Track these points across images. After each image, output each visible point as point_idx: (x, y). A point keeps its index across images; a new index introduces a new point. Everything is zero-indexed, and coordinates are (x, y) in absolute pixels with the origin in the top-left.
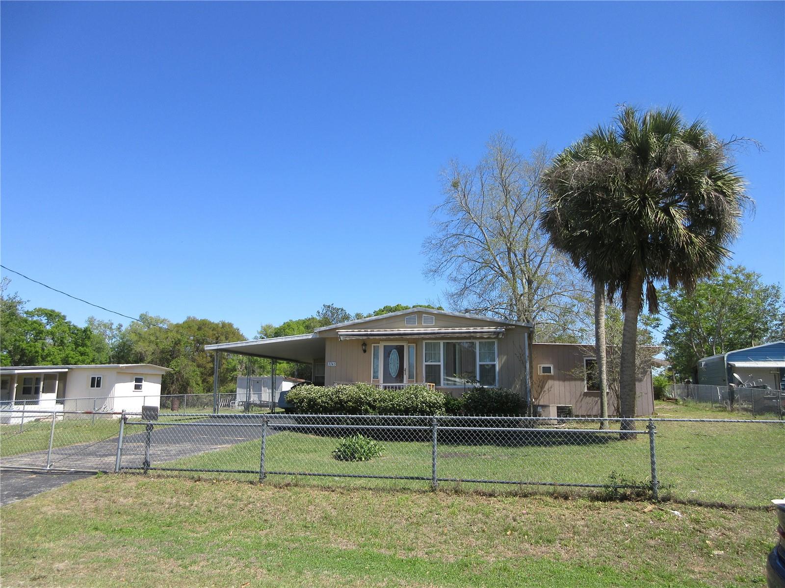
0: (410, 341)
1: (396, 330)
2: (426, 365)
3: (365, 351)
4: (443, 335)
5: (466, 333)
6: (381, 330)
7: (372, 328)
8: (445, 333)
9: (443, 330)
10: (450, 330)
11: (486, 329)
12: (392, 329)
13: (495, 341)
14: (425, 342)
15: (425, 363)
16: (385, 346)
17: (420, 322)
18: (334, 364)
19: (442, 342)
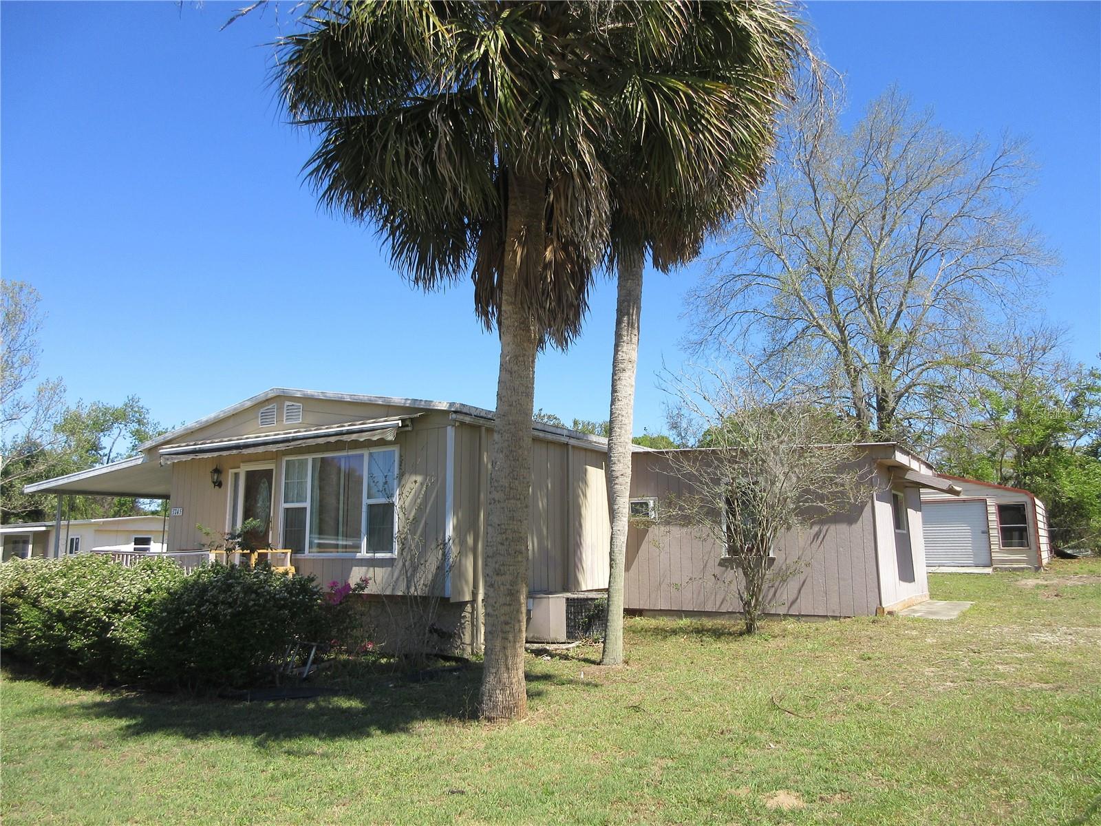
2: (287, 510)
3: (218, 484)
4: (300, 442)
8: (303, 439)
11: (368, 424)
13: (396, 450)
14: (285, 461)
15: (283, 505)
16: (247, 472)
17: (281, 419)
18: (179, 512)
19: (311, 459)
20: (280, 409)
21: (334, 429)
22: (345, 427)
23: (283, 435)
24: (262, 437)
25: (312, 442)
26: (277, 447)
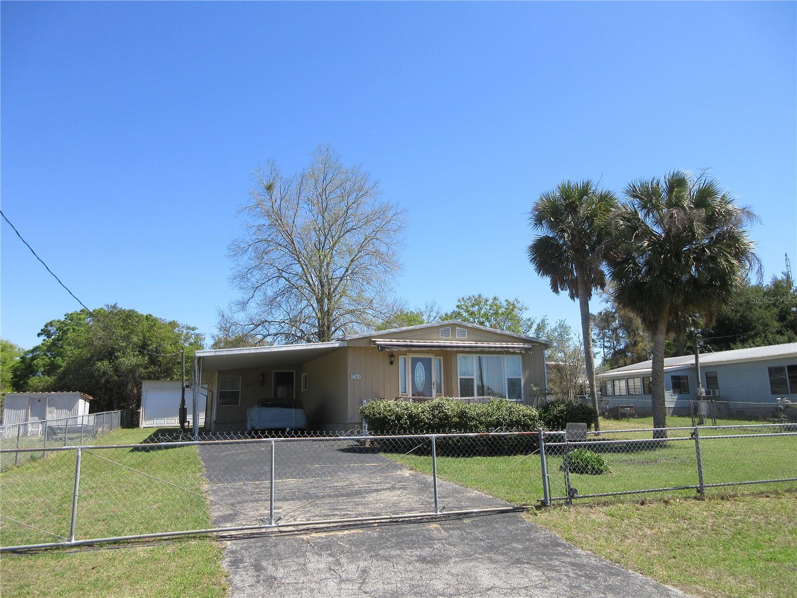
0: (437, 354)
1: (430, 341)
2: (461, 380)
3: (392, 363)
4: (481, 349)
5: (500, 347)
6: (421, 341)
7: (411, 338)
8: (482, 347)
9: (480, 344)
10: (485, 344)
11: (516, 345)
12: (432, 341)
13: (520, 357)
14: (459, 356)
15: (459, 377)
16: (412, 358)
17: (454, 335)
18: (358, 377)
19: (475, 357)
20: (453, 330)
21: (498, 345)
22: (504, 345)
23: (467, 344)
24: (455, 343)
25: (487, 350)
26: (466, 349)
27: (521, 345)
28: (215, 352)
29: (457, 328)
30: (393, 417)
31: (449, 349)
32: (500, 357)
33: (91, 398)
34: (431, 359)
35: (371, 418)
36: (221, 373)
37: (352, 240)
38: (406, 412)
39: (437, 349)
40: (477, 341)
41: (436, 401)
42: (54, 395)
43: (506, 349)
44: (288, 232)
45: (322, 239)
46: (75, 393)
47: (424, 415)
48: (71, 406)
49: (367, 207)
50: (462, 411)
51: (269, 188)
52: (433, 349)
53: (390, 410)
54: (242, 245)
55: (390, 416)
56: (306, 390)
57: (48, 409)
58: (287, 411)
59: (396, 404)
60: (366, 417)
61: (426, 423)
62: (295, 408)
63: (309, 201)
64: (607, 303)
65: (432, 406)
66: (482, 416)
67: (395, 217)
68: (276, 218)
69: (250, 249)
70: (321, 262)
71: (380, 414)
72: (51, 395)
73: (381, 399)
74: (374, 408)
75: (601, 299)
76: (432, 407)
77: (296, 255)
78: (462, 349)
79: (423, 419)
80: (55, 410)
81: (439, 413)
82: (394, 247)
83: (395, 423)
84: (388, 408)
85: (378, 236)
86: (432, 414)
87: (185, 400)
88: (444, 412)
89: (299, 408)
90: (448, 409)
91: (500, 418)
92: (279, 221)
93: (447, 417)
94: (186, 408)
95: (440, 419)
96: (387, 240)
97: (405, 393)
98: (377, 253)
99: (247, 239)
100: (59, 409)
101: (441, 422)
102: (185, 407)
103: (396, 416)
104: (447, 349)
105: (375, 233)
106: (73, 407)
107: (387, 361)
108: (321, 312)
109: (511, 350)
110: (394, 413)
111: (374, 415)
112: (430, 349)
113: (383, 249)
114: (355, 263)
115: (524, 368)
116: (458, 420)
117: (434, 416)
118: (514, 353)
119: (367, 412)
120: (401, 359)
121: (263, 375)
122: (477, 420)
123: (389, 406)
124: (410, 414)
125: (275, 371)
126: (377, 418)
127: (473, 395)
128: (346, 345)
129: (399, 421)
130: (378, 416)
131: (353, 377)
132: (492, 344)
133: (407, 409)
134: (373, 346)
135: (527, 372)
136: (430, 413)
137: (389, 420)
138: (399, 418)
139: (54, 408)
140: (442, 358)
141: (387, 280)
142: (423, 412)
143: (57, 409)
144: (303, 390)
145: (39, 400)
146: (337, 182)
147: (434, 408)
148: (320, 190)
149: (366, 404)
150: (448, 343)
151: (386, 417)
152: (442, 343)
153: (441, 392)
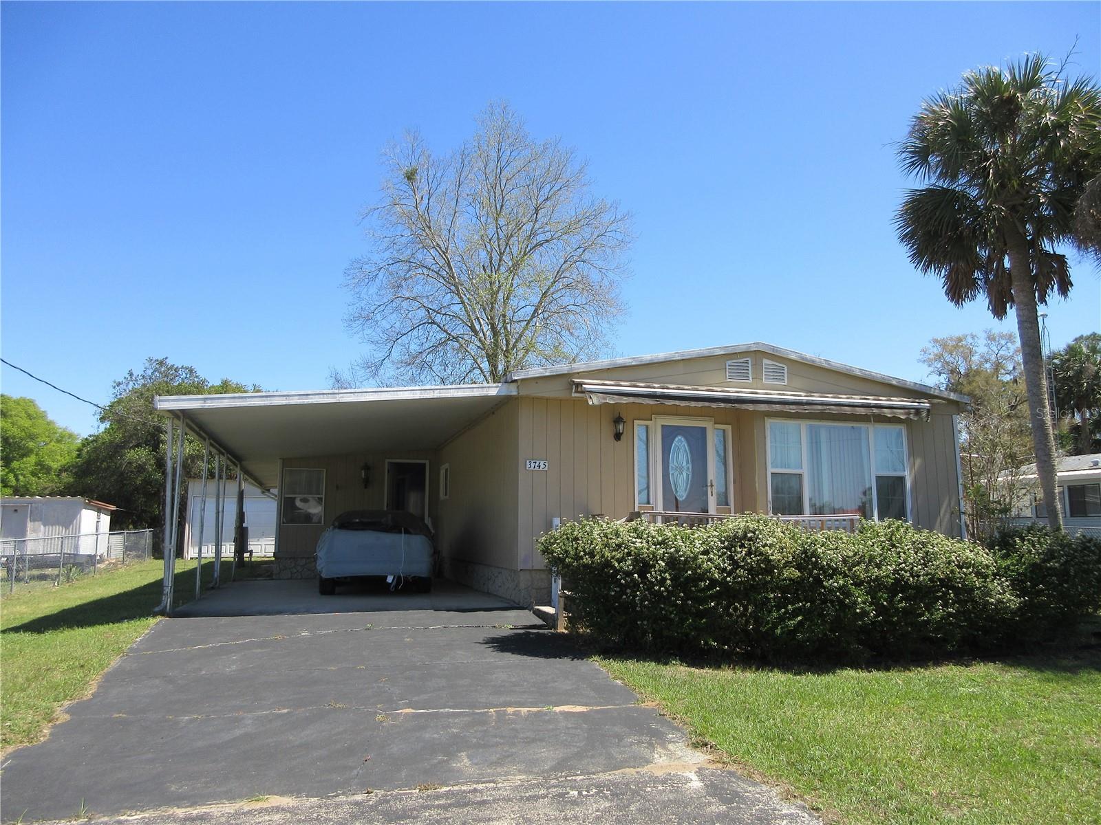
0: (718, 419)
1: (705, 388)
2: (773, 475)
3: (618, 436)
4: (820, 407)
5: (863, 406)
6: (686, 387)
7: (664, 381)
8: (822, 404)
9: (816, 398)
10: (830, 398)
11: (896, 402)
12: (710, 387)
13: (903, 428)
14: (770, 423)
15: (770, 470)
16: (662, 426)
17: (758, 377)
18: (542, 466)
19: (804, 425)
20: (758, 366)
21: (857, 400)
22: (871, 401)
23: (789, 396)
24: (761, 395)
25: (835, 410)
26: (787, 408)
27: (907, 403)
28: (205, 399)
29: (766, 361)
30: (628, 565)
31: (750, 407)
32: (860, 428)
33: (113, 508)
34: (704, 430)
35: (568, 566)
36: (286, 462)
37: (545, 261)
38: (661, 552)
39: (722, 405)
40: (810, 392)
41: (736, 523)
42: (40, 501)
43: (875, 411)
44: (440, 248)
45: (496, 257)
46: (74, 498)
47: (710, 560)
48: (69, 521)
49: (567, 209)
50: (805, 551)
51: (410, 176)
52: (714, 405)
53: (619, 546)
54: (367, 268)
55: (619, 561)
56: (447, 497)
57: (29, 525)
58: (388, 538)
59: (635, 530)
60: (557, 561)
61: (714, 583)
62: (407, 532)
63: (475, 200)
64: (940, 375)
65: (729, 536)
66: (858, 564)
67: (613, 227)
68: (423, 227)
69: (381, 275)
70: (494, 294)
71: (592, 555)
72: (35, 502)
73: (594, 517)
74: (576, 539)
75: (931, 369)
76: (727, 538)
77: (453, 285)
78: (778, 408)
79: (708, 571)
80: (42, 526)
81: (749, 553)
82: (610, 274)
83: (633, 580)
84: (615, 541)
85: (586, 256)
86: (731, 558)
87: (244, 513)
88: (761, 554)
89: (416, 534)
90: (771, 546)
91: (902, 569)
92: (427, 230)
93: (768, 566)
94: (247, 528)
95: (750, 570)
96: (600, 264)
97: (648, 503)
98: (584, 284)
99: (376, 258)
100: (48, 525)
101: (753, 579)
102: (244, 525)
103: (636, 561)
104: (744, 406)
105: (581, 250)
106: (71, 522)
107: (608, 431)
108: (494, 376)
109: (888, 413)
110: (629, 554)
111: (577, 557)
112: (707, 404)
113: (595, 276)
114: (548, 299)
115: (912, 453)
116: (798, 573)
117: (735, 564)
118: (895, 420)
119: (557, 550)
120: (639, 428)
121: (367, 468)
122: (846, 576)
123: (617, 535)
124: (671, 556)
125: (390, 460)
126: (585, 566)
127: (800, 512)
128: (514, 393)
129: (642, 575)
130: (587, 560)
131: (531, 466)
132: (844, 399)
133: (663, 543)
134: (577, 395)
135: (918, 462)
136: (724, 554)
137: (617, 572)
138: (643, 566)
139: (40, 523)
140: (728, 428)
141: (600, 329)
142: (706, 553)
143: (45, 526)
144: (442, 496)
145: (16, 510)
146: (518, 164)
147: (734, 541)
148: (492, 179)
149: (559, 528)
150: (746, 394)
151: (608, 564)
152: (732, 393)
153: (727, 504)
